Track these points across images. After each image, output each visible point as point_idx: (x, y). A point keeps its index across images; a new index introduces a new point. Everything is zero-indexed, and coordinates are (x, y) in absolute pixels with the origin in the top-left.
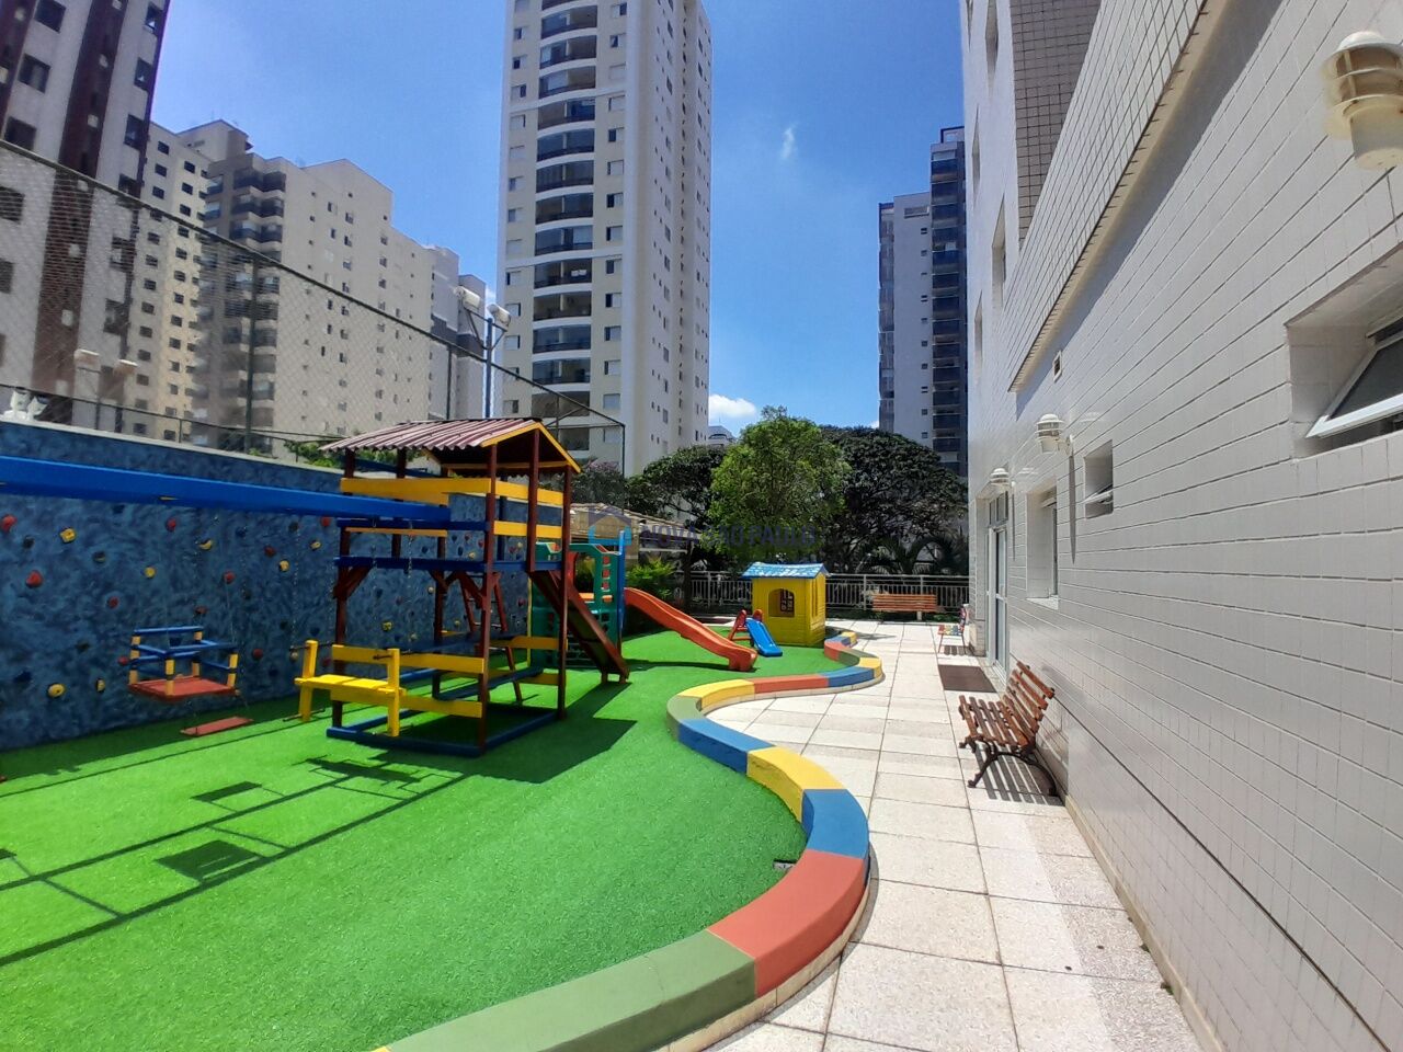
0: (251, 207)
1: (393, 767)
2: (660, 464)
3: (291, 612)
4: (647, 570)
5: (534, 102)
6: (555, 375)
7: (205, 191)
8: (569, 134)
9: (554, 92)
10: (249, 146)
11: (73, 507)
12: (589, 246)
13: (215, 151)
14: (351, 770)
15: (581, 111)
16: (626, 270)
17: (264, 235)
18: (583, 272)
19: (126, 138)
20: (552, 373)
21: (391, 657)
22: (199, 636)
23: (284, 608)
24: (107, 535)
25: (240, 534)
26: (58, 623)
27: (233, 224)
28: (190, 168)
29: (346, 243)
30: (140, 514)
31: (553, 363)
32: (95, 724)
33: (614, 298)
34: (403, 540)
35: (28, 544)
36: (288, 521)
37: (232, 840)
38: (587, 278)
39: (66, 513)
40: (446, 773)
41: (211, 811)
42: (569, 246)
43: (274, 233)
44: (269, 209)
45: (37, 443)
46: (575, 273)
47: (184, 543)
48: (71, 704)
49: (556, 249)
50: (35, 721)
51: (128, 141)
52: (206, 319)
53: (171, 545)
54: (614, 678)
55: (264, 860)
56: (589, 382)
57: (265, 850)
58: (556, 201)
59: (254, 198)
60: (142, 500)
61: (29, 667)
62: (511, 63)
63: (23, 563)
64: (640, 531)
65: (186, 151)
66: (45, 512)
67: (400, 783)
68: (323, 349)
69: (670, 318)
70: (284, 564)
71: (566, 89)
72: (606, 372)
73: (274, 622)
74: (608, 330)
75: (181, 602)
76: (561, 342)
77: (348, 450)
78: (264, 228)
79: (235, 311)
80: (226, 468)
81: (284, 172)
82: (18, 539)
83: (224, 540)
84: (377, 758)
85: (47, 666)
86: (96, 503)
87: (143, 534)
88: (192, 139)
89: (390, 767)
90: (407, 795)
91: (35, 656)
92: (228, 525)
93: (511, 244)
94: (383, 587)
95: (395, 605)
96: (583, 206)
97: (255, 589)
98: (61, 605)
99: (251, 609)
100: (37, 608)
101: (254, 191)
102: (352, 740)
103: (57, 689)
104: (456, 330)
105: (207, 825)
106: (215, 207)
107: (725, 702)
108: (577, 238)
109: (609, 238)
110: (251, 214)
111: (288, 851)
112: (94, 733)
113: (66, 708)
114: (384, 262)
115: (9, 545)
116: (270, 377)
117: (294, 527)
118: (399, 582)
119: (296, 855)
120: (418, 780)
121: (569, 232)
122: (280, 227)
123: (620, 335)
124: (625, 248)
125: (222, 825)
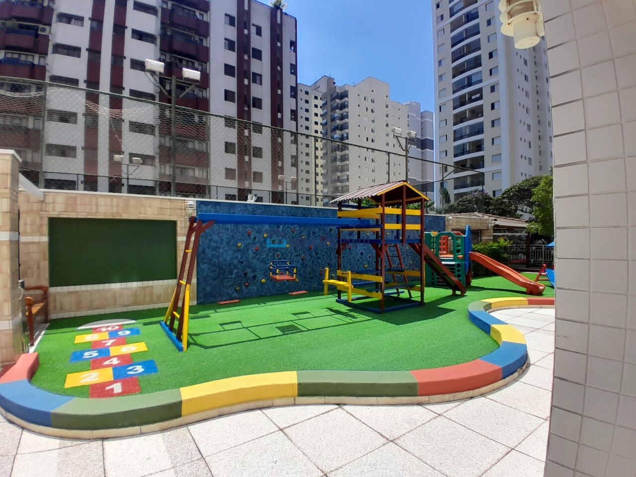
0: (337, 108)
1: (352, 313)
2: (511, 189)
3: (331, 260)
4: (496, 244)
5: (448, 20)
6: (465, 151)
7: (321, 105)
8: (466, 30)
9: (457, 12)
10: (334, 83)
11: (266, 227)
12: (481, 81)
13: (323, 89)
14: (338, 312)
15: (471, 17)
16: (502, 88)
17: (342, 118)
18: (478, 95)
19: (291, 95)
20: (464, 150)
21: (348, 274)
22: (288, 263)
23: (329, 258)
24: (275, 235)
25: (314, 233)
26: (263, 261)
27: (331, 116)
28: (316, 98)
29: (372, 112)
30: (285, 227)
31: (464, 145)
32: (274, 292)
33: (496, 105)
34: (361, 232)
35: (255, 238)
36: (329, 228)
37: (296, 325)
38: (481, 98)
39: (264, 229)
40: (367, 317)
41: (295, 317)
42: (470, 85)
43: (346, 115)
44: (343, 106)
45: (256, 209)
46: (473, 97)
47: (297, 236)
48: (268, 285)
49: (463, 88)
50: (258, 289)
51: (292, 96)
52: (325, 154)
53: (293, 237)
54: (458, 293)
55: (302, 331)
56: (483, 150)
57: (303, 329)
58: (462, 64)
59: (338, 104)
60: (284, 224)
61: (256, 273)
62: (435, 6)
63: (254, 244)
64: (493, 225)
65: (314, 91)
66: (259, 229)
67: (350, 318)
68: (366, 158)
69: (530, 107)
70: (328, 243)
71: (463, 8)
72: (493, 144)
73: (325, 263)
74: (493, 122)
75: (297, 256)
76: (468, 133)
77: (358, 198)
78: (342, 115)
79: (334, 150)
80: (308, 212)
81: (347, 90)
82: (252, 237)
83: (309, 235)
84: (348, 310)
85: (261, 274)
86: (272, 226)
87: (285, 234)
88: (316, 86)
89: (350, 313)
90: (351, 322)
91: (258, 270)
92: (310, 230)
93: (441, 92)
94: (364, 251)
95: (369, 258)
96: (477, 63)
97: (319, 252)
98: (264, 256)
99: (318, 258)
100: (258, 257)
101: (338, 101)
102: (342, 304)
103: (263, 281)
104: (420, 138)
105: (291, 321)
106: (325, 111)
107: (507, 307)
108: (474, 80)
109: (491, 74)
110: (337, 110)
111: (309, 330)
112: (275, 295)
113: (266, 286)
114: (387, 116)
115: (250, 239)
116: (347, 173)
117: (331, 230)
118: (370, 250)
119: (310, 332)
120: (357, 318)
121: (469, 78)
122: (347, 113)
123: (500, 123)
124: (501, 78)
125: (295, 321)
